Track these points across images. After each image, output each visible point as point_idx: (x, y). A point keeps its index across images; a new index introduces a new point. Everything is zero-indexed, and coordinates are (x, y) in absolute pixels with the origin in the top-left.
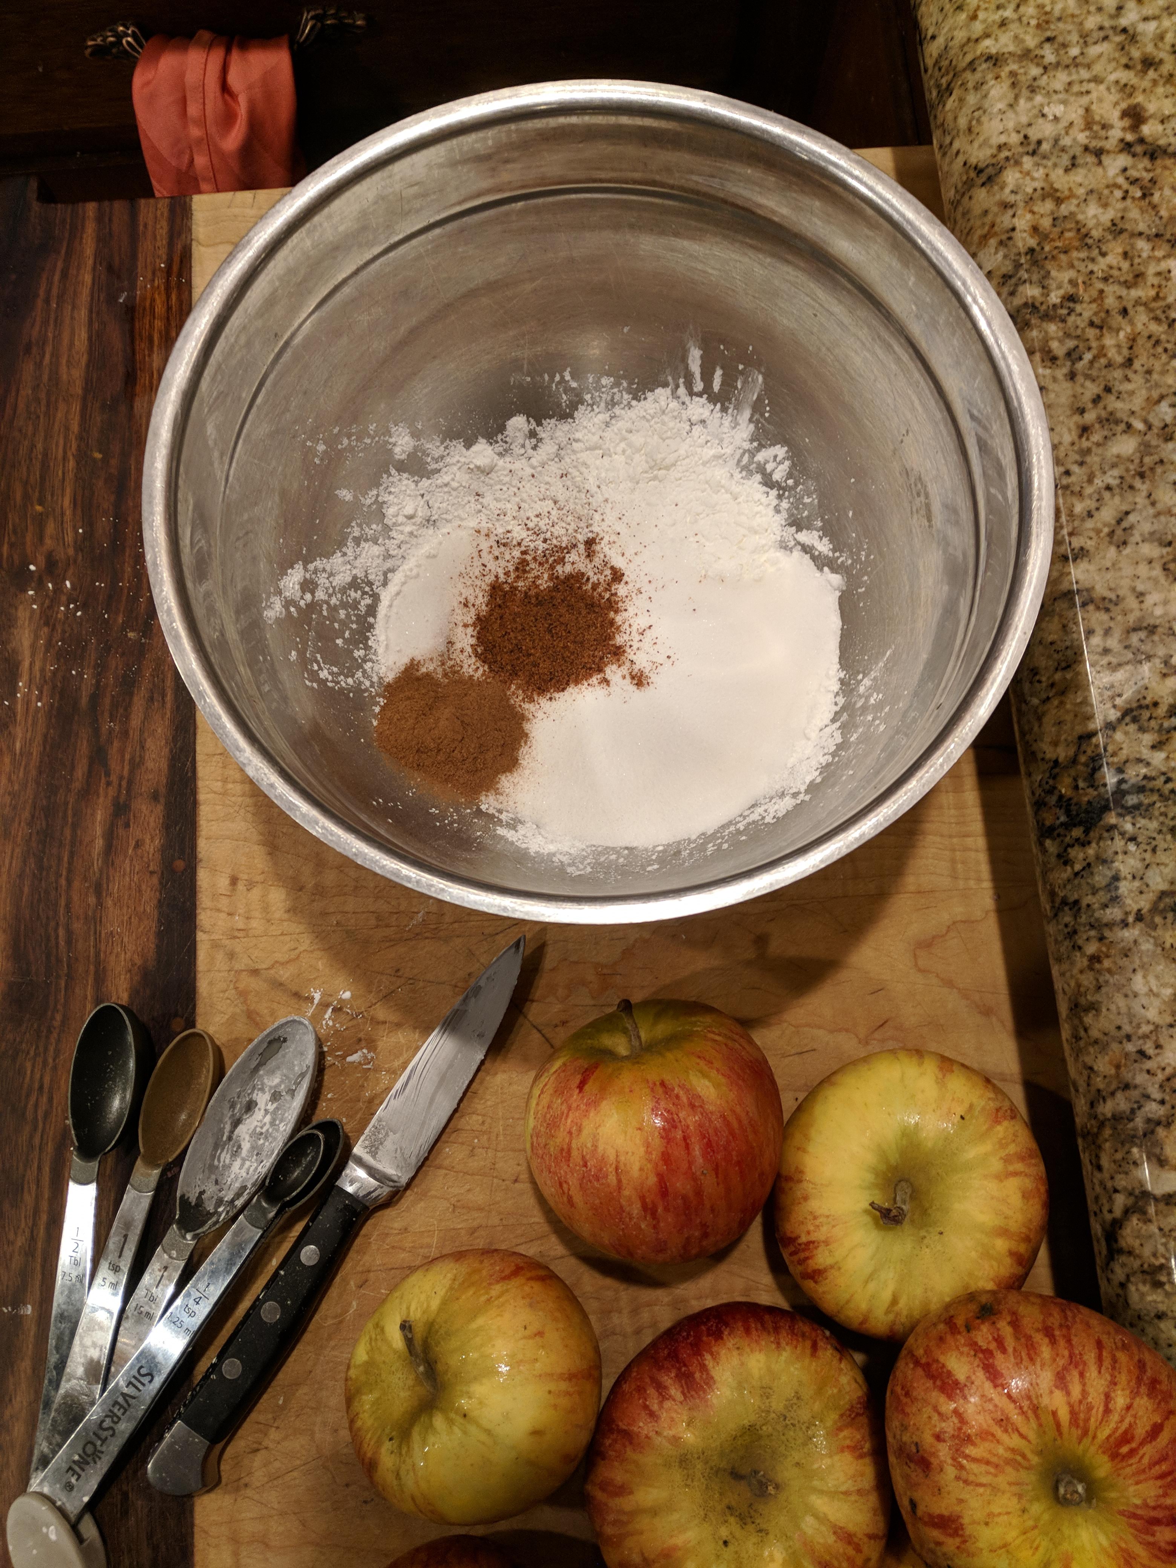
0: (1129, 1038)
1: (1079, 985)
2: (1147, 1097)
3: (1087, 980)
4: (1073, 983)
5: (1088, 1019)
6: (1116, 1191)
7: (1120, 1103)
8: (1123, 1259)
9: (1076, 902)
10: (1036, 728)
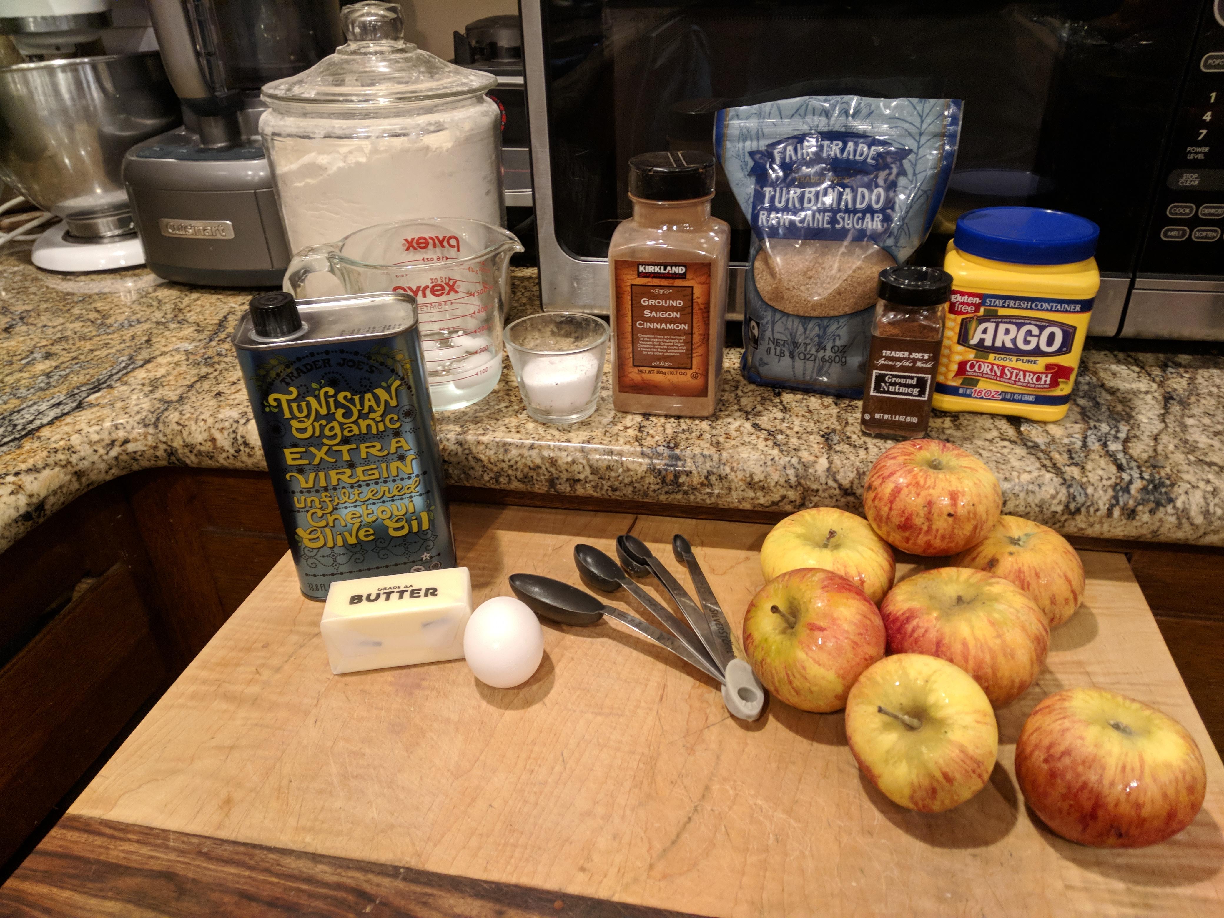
0: (765, 463)
1: (742, 480)
2: (789, 462)
3: (740, 475)
4: (741, 483)
5: (756, 479)
6: (827, 484)
7: (791, 472)
8: (855, 487)
9: (708, 472)
10: (632, 473)
